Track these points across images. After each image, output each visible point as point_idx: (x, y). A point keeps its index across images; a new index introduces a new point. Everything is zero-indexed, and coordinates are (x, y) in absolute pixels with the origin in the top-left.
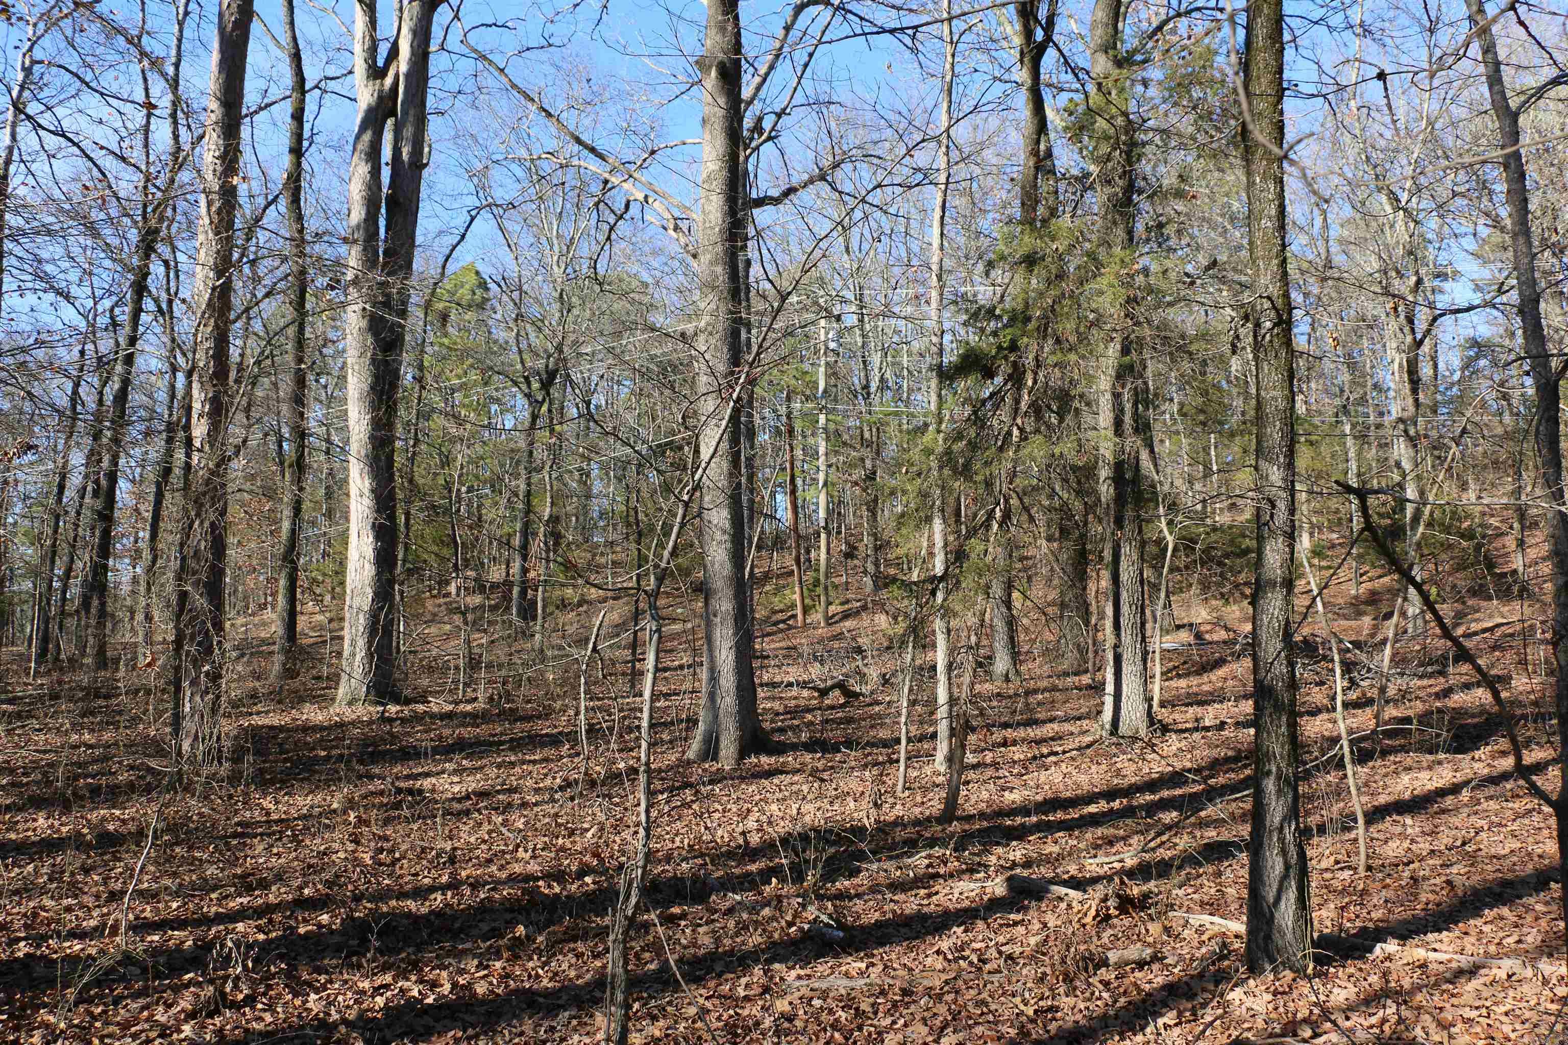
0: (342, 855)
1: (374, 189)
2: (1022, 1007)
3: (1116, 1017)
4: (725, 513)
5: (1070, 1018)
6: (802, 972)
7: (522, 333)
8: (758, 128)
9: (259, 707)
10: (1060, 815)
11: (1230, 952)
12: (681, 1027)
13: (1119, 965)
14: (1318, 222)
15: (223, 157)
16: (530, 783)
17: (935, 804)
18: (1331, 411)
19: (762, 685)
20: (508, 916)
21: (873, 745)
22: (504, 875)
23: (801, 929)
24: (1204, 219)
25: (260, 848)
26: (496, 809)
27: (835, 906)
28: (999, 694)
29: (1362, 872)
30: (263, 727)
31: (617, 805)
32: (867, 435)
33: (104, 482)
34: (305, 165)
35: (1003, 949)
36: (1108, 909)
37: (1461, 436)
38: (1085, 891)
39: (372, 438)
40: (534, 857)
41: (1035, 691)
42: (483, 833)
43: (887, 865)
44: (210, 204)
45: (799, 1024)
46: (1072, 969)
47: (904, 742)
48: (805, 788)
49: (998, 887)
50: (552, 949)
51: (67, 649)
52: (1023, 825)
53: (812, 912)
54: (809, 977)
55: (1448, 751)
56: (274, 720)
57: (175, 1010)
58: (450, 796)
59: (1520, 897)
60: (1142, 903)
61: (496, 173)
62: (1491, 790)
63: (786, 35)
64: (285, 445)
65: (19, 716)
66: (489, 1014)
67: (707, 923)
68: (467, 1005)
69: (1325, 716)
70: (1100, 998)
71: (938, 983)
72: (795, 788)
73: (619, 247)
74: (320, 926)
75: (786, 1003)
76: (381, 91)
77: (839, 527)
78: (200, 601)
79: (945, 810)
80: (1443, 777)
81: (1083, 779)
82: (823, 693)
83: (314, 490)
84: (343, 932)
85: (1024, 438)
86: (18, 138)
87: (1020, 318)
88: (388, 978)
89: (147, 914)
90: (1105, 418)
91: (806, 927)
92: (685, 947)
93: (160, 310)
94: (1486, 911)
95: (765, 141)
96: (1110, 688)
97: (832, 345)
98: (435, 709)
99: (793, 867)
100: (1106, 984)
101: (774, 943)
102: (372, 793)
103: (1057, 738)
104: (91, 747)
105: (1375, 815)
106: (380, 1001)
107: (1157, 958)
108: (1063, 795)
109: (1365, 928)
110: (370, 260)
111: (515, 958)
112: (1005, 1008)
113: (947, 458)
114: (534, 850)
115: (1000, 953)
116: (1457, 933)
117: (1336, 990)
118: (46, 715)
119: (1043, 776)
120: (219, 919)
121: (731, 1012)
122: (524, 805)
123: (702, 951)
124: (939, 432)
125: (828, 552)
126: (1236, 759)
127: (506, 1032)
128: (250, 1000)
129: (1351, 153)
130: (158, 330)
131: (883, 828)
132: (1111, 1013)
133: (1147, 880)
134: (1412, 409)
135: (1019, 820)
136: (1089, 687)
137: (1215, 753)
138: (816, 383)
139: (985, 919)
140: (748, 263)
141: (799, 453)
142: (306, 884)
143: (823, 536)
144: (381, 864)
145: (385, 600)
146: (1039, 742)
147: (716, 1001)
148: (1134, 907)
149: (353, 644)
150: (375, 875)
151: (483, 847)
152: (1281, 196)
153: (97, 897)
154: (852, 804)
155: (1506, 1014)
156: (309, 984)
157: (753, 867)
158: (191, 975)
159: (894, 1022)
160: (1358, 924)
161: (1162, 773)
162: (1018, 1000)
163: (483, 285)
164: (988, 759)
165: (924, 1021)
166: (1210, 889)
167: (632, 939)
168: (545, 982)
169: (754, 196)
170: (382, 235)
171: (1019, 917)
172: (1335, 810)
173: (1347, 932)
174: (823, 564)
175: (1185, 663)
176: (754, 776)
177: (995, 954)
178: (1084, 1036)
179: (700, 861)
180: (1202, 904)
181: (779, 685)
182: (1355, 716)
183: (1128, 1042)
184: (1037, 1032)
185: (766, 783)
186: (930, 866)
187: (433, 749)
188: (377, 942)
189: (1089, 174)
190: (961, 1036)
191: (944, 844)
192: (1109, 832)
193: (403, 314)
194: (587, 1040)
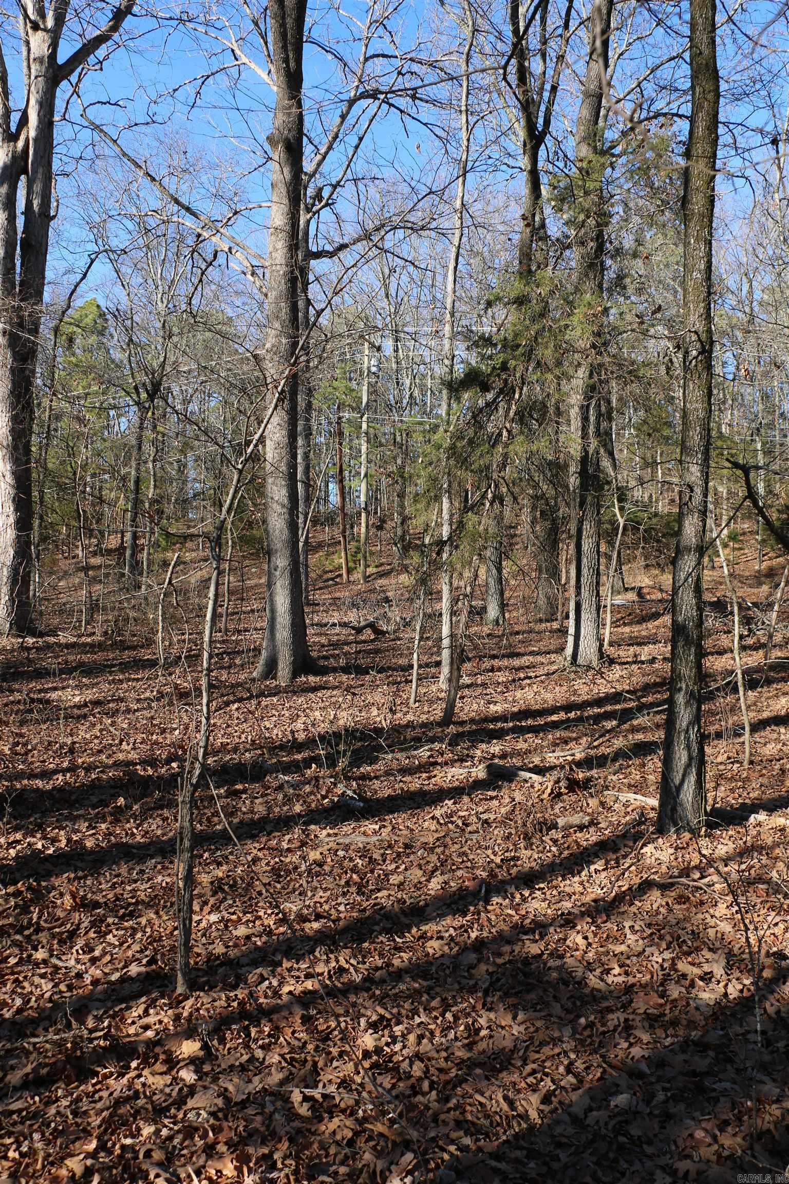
1: (11, 233)
2: (492, 857)
3: (561, 864)
4: (284, 492)
5: (527, 866)
6: (331, 832)
8: (318, 196)
10: (530, 722)
11: (646, 819)
12: (239, 870)
13: (565, 828)
14: (746, 288)
16: (133, 695)
17: (438, 712)
18: (748, 432)
19: (312, 625)
20: (112, 791)
21: (394, 669)
22: (110, 761)
23: (332, 800)
24: (660, 282)
26: (107, 714)
27: (358, 785)
28: (489, 635)
29: (746, 765)
32: (398, 439)
35: (482, 816)
36: (560, 788)
38: (544, 775)
39: (13, 431)
40: (134, 749)
41: (518, 633)
42: (96, 731)
43: (400, 755)
45: (327, 868)
46: (530, 830)
47: (416, 666)
48: (341, 699)
49: (480, 772)
50: (145, 814)
52: (502, 729)
53: (340, 789)
54: (336, 835)
58: (71, 703)
60: (586, 784)
61: (112, 226)
63: (342, 123)
66: (95, 861)
67: (262, 796)
68: (79, 854)
69: (727, 655)
70: (550, 851)
71: (431, 840)
72: (333, 700)
73: (209, 288)
75: (318, 853)
76: (14, 152)
77: (376, 509)
79: (445, 716)
81: (549, 696)
82: (359, 630)
85: (511, 437)
87: (509, 346)
88: (19, 836)
90: (576, 423)
91: (336, 799)
92: (244, 813)
95: (323, 207)
96: (572, 630)
97: (374, 369)
98: (63, 641)
99: (328, 756)
100: (555, 841)
101: (312, 811)
102: (13, 702)
103: (532, 666)
105: (758, 726)
106: (12, 852)
107: (593, 823)
108: (533, 708)
109: (745, 803)
110: (8, 289)
111: (116, 821)
112: (480, 858)
113: (453, 451)
114: (134, 743)
115: (479, 819)
117: (720, 847)
119: (519, 694)
121: (277, 859)
122: (128, 711)
123: (257, 816)
124: (446, 431)
125: (367, 527)
126: (661, 684)
127: (107, 874)
129: (773, 235)
131: (397, 729)
132: (558, 861)
133: (590, 768)
135: (499, 725)
136: (559, 630)
137: (646, 679)
138: (361, 398)
139: (469, 795)
141: (346, 450)
143: (363, 515)
144: (17, 754)
145: (23, 557)
146: (518, 669)
147: (266, 852)
148: (579, 787)
150: (13, 762)
151: (96, 741)
152: (709, 255)
154: (375, 712)
157: (299, 757)
159: (397, 867)
160: (740, 801)
161: (607, 694)
162: (489, 852)
163: (103, 316)
164: (479, 682)
165: (420, 866)
166: (636, 776)
167: (205, 807)
168: (138, 838)
169: (314, 249)
170: (18, 270)
171: (494, 794)
172: (730, 722)
173: (732, 806)
174: (363, 536)
175: (630, 614)
176: (303, 691)
177: (475, 820)
178: (536, 877)
179: (259, 752)
180: (630, 786)
181: (326, 625)
182: (750, 656)
183: (568, 882)
184: (502, 874)
185: (312, 695)
186: (431, 756)
187: (60, 670)
188: (10, 810)
189: (568, 237)
190: (446, 877)
191: (441, 741)
192: (565, 734)
193: (35, 331)
194: (168, 880)
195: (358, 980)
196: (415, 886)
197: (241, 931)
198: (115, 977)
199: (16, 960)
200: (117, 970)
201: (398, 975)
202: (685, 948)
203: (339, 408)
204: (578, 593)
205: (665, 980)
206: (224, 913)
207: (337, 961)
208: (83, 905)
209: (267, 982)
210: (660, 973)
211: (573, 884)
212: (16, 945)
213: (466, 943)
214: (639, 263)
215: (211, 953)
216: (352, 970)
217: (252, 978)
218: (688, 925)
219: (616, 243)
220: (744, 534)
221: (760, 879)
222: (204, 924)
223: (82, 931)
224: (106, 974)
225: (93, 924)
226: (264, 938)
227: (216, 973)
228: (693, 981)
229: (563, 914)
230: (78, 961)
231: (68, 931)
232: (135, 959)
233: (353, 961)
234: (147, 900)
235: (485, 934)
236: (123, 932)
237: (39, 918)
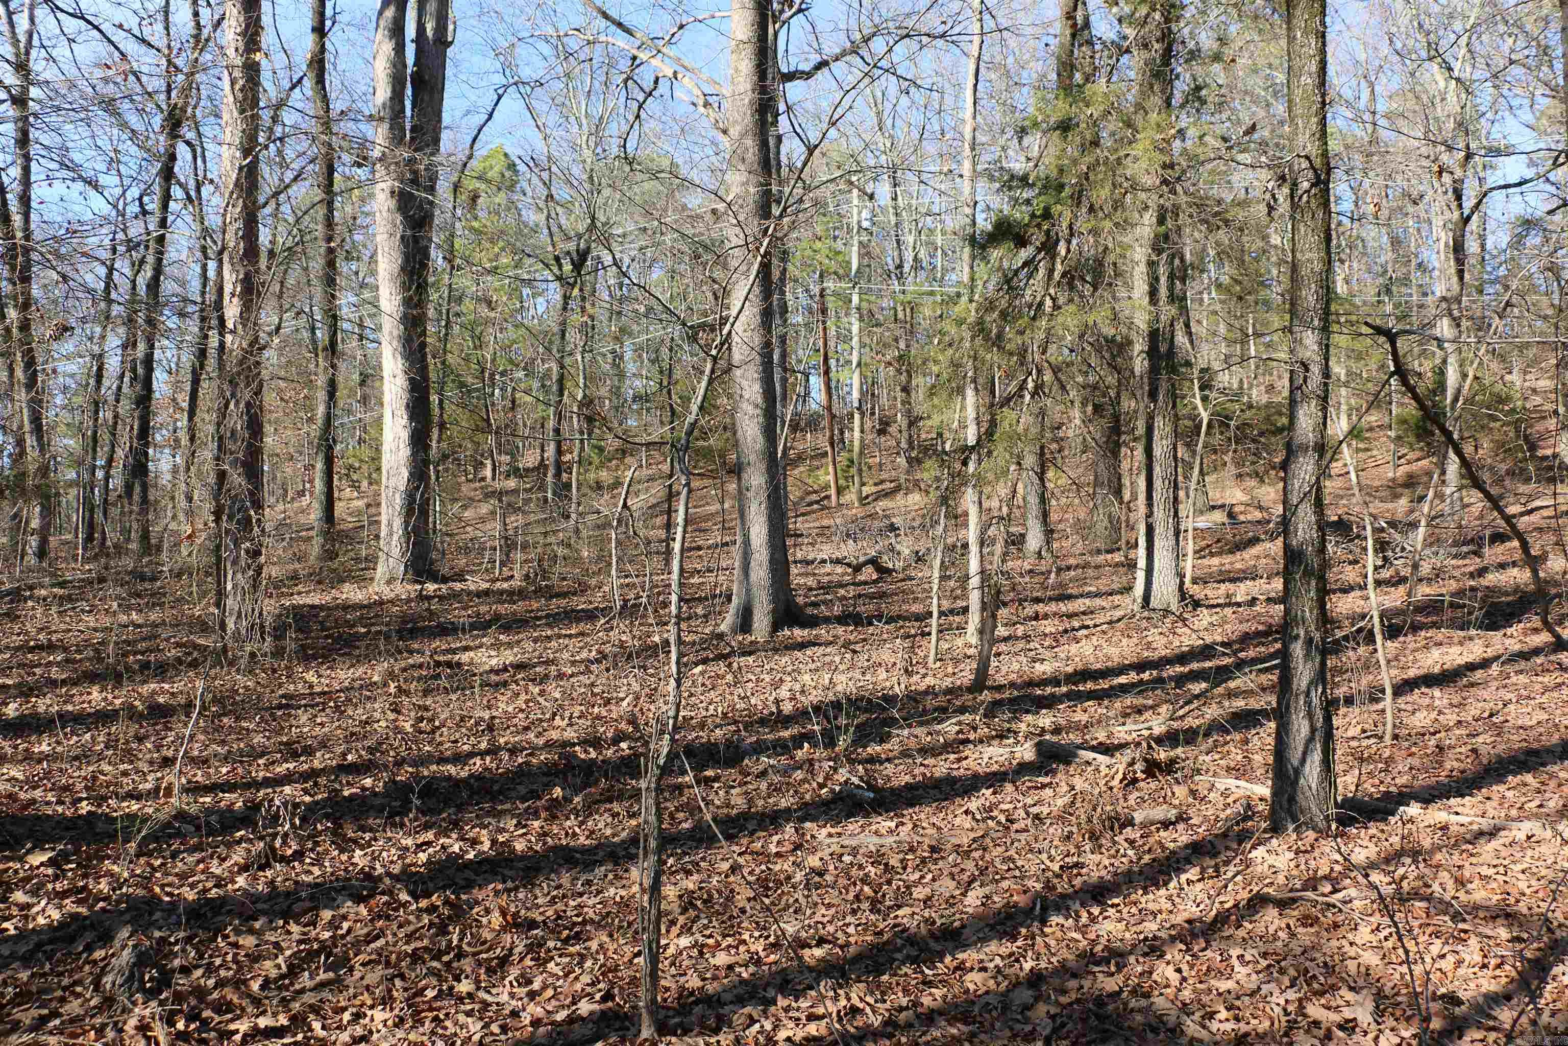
0: (383, 724)
1: (399, 67)
2: (1048, 863)
3: (1141, 873)
4: (757, 387)
5: (1095, 875)
6: (833, 831)
7: (553, 215)
9: (300, 587)
10: (1090, 685)
11: (1254, 814)
12: (715, 880)
13: (1143, 825)
14: (1365, 95)
15: (243, 34)
16: (566, 655)
17: (966, 675)
18: (1373, 291)
19: (795, 562)
20: (545, 779)
21: (905, 619)
22: (541, 741)
23: (832, 791)
24: (1246, 92)
25: (304, 719)
26: (533, 680)
27: (866, 770)
28: (1031, 571)
29: (1387, 740)
30: (304, 606)
31: (652, 675)
32: (900, 315)
33: (140, 371)
34: (328, 45)
35: (1031, 810)
36: (1135, 772)
37: (1505, 309)
38: (1112, 756)
40: (571, 725)
41: (1069, 568)
42: (520, 703)
43: (919, 731)
44: (233, 82)
45: (828, 877)
46: (1098, 827)
47: (935, 614)
48: (837, 659)
49: (1027, 752)
50: (590, 809)
51: (113, 537)
52: (1053, 695)
53: (843, 774)
54: (839, 835)
55: (1480, 628)
56: (315, 599)
57: (228, 864)
58: (487, 668)
59: (1544, 765)
60: (1169, 767)
61: (522, 51)
62: (1523, 664)
64: (319, 333)
65: (69, 598)
66: (527, 868)
67: (740, 785)
68: (506, 860)
69: (1358, 593)
70: (1125, 856)
71: (965, 841)
72: (828, 659)
73: (650, 126)
74: (364, 789)
75: (817, 858)
77: (873, 408)
78: (237, 479)
79: (976, 680)
80: (1475, 651)
81: (1113, 652)
82: (857, 569)
83: (348, 376)
84: (387, 794)
85: (1056, 307)
86: (37, 21)
87: (1052, 186)
88: (430, 835)
89: (199, 778)
90: (1141, 287)
91: (837, 788)
92: (718, 808)
93: (189, 198)
94: (1510, 778)
95: (794, 14)
96: (1142, 563)
97: (866, 224)
98: (472, 587)
99: (824, 733)
100: (1131, 842)
101: (806, 804)
102: (413, 666)
103: (1089, 612)
104: (140, 626)
105: (1403, 688)
106: (423, 857)
107: (1182, 818)
108: (1093, 667)
109: (1388, 792)
110: (397, 137)
111: (553, 817)
112: (1031, 864)
113: (980, 328)
114: (570, 718)
115: (1027, 814)
116: (1480, 798)
117: (1357, 850)
118: (95, 597)
119: (1074, 648)
120: (267, 782)
121: (763, 867)
122: (561, 676)
123: (735, 811)
124: (971, 301)
125: (862, 431)
126: (1266, 634)
127: (544, 885)
128: (299, 855)
129: (1403, 21)
130: (189, 219)
131: (914, 697)
132: (1136, 869)
133: (1174, 746)
134: (1456, 288)
135: (1049, 690)
136: (1124, 564)
137: (1245, 627)
138: (849, 263)
139: (1013, 782)
140: (779, 139)
141: (832, 332)
142: (349, 751)
143: (857, 416)
144: (421, 732)
145: (420, 480)
146: (1070, 616)
147: (749, 858)
148: (1161, 770)
149: (390, 524)
150: (416, 742)
151: (521, 715)
152: (1323, 51)
153: (151, 762)
154: (884, 675)
155: (1523, 872)
156: (355, 842)
157: (786, 734)
158: (243, 832)
159: (922, 877)
160: (1382, 789)
161: (1192, 646)
162: (1044, 856)
163: (512, 166)
164: (1020, 632)
165: (952, 876)
166: (1237, 756)
167: (666, 800)
168: (582, 839)
169: (784, 70)
170: (408, 112)
171: (1046, 780)
172: (1364, 682)
173: (1371, 795)
174: (857, 443)
175: (1218, 541)
176: (787, 648)
177: (1023, 815)
178: (1109, 890)
179: (734, 728)
180: (1229, 769)
181: (813, 562)
182: (1386, 593)
183: (1151, 896)
184: (1062, 886)
185: (799, 654)
186: (960, 732)
187: (471, 625)
188: (418, 802)
189: (1125, 38)
190: (987, 890)
191: (974, 710)
192: (1139, 701)
193: (432, 189)
194: (623, 893)
195: (876, 1024)
196: (947, 902)
197: (721, 959)
198: (561, 1016)
199: (435, 993)
200: (563, 1007)
201: (929, 1018)
202: (1316, 986)
203: (821, 276)
204: (1150, 515)
205: (1291, 1028)
206: (698, 936)
207: (849, 999)
208: (516, 925)
209: (757, 1026)
210: (1284, 1019)
211: (1157, 899)
212: (435, 975)
213: (1017, 976)
214: (1217, 67)
215: (683, 988)
216: (868, 1010)
217: (738, 1020)
218: (1318, 955)
219: (1191, 45)
220: (1371, 429)
221: (1415, 895)
222: (671, 950)
223: (516, 957)
224: (548, 1012)
225: (530, 948)
226: (752, 969)
227: (690, 1013)
228: (1329, 1030)
229: (1146, 939)
230: (512, 995)
231: (497, 958)
232: (584, 994)
233: (869, 999)
234: (597, 918)
235: (1043, 965)
236: (568, 959)
237: (461, 940)
